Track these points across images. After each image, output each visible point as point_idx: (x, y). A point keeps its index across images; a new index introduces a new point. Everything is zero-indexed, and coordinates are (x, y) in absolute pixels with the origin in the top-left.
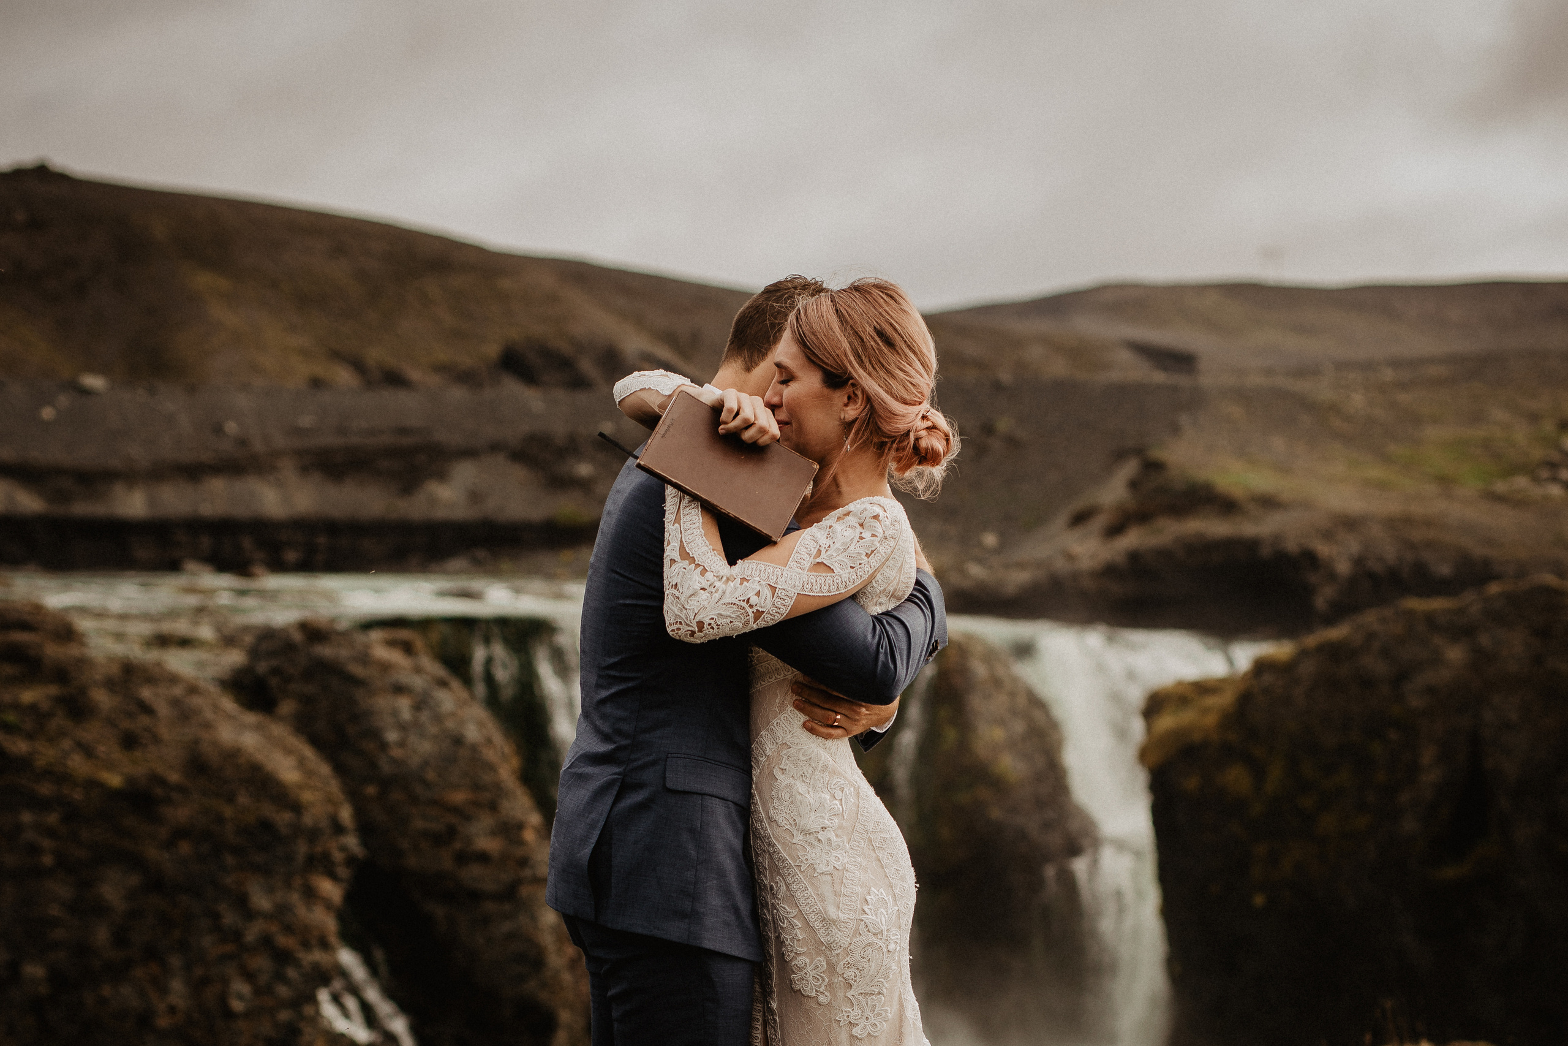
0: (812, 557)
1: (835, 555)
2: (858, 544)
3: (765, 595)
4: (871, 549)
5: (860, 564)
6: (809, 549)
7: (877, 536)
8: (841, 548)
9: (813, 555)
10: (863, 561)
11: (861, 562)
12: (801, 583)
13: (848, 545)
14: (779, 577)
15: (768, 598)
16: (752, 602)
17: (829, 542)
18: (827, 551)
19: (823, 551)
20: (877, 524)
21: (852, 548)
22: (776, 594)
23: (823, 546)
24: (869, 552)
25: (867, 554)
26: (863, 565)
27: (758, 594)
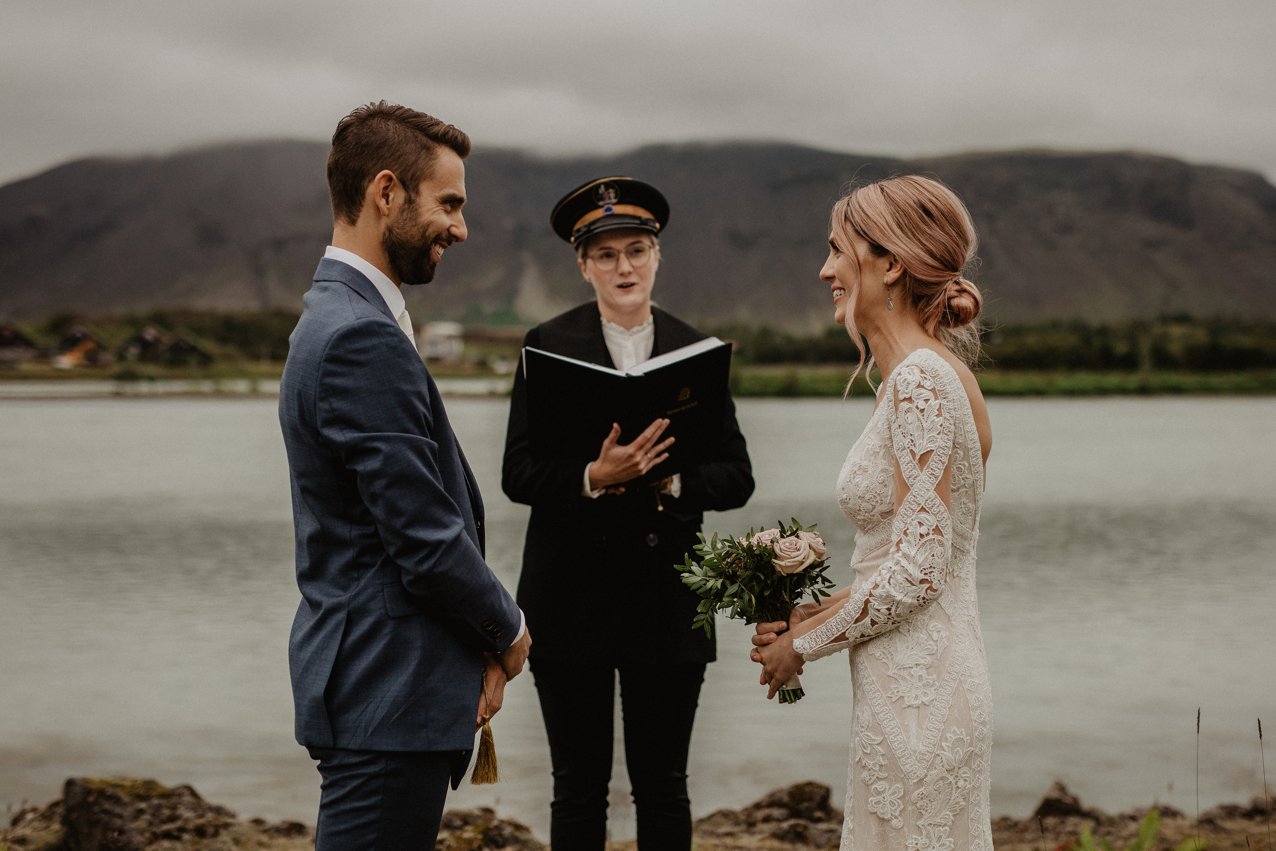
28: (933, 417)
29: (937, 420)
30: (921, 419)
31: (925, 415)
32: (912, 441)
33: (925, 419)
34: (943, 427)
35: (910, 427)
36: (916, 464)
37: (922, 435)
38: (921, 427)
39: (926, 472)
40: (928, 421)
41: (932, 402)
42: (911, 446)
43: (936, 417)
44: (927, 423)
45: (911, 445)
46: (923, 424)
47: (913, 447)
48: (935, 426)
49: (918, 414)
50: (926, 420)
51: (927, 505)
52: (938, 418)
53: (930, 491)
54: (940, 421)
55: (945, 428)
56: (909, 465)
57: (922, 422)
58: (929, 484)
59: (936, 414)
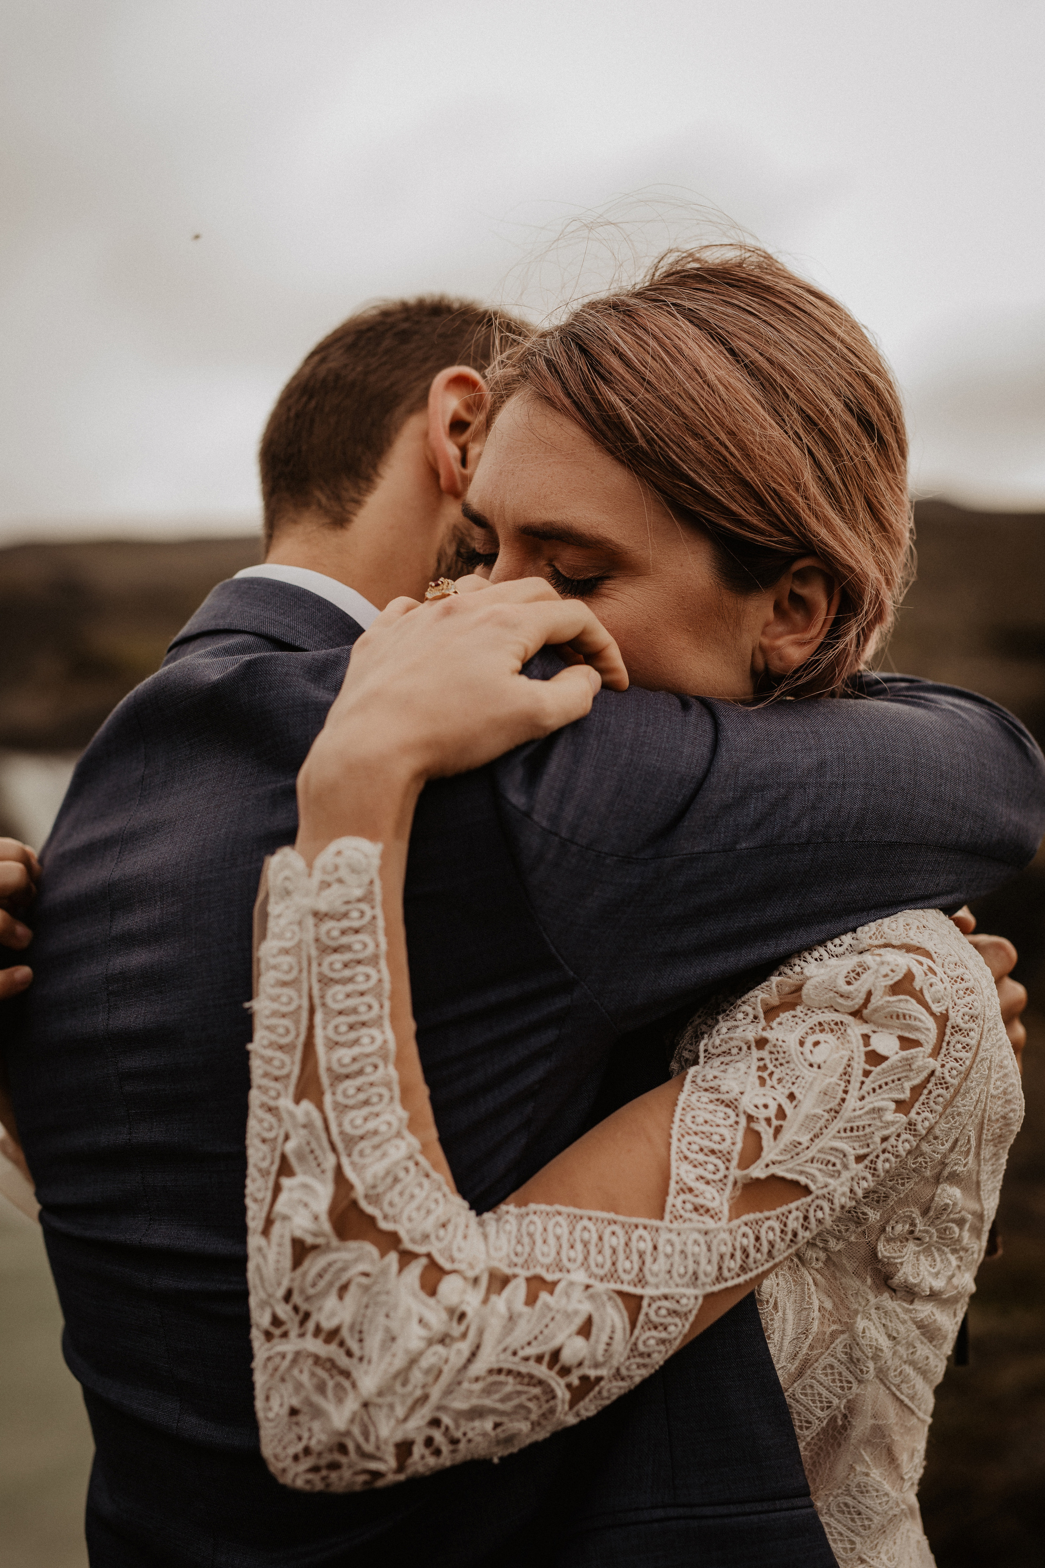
0: (734, 1163)
1: (805, 1139)
2: (868, 1081)
3: (608, 1330)
4: (908, 1085)
5: (885, 1139)
6: (716, 1138)
7: (916, 1043)
8: (819, 1111)
9: (736, 1156)
10: (892, 1129)
11: (886, 1132)
12: (715, 1258)
13: (841, 1094)
14: (648, 1259)
15: (619, 1336)
16: (567, 1357)
17: (776, 1096)
18: (778, 1130)
19: (767, 1133)
20: (911, 1006)
21: (852, 1101)
22: (642, 1318)
23: (762, 1114)
24: (906, 1095)
25: (899, 1103)
26: (892, 1141)
27: (586, 1330)
28: (884, 1101)
29: (889, 1116)
30: (852, 1079)
31: (871, 1077)
32: (781, 1114)
33: (865, 1087)
34: (884, 1145)
35: (809, 1074)
36: (731, 1179)
37: (822, 1122)
38: (838, 1100)
39: (740, 1232)
40: (868, 1099)
41: (922, 1059)
42: (763, 1123)
43: (893, 1106)
44: (859, 1104)
45: (768, 1120)
46: (848, 1097)
47: (771, 1131)
48: (872, 1129)
49: (856, 1056)
50: (863, 1092)
51: (654, 1306)
52: (896, 1111)
53: (695, 1286)
54: (893, 1123)
55: (887, 1155)
56: (712, 1159)
57: (850, 1088)
58: (716, 1268)
59: (901, 1096)
